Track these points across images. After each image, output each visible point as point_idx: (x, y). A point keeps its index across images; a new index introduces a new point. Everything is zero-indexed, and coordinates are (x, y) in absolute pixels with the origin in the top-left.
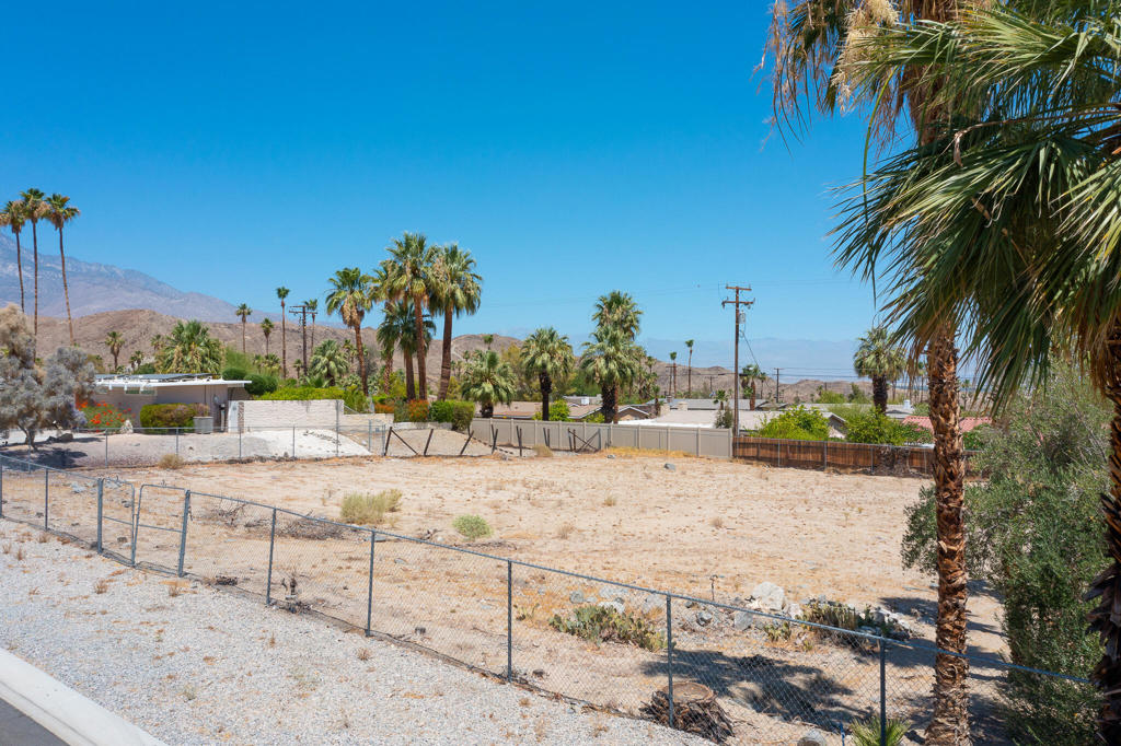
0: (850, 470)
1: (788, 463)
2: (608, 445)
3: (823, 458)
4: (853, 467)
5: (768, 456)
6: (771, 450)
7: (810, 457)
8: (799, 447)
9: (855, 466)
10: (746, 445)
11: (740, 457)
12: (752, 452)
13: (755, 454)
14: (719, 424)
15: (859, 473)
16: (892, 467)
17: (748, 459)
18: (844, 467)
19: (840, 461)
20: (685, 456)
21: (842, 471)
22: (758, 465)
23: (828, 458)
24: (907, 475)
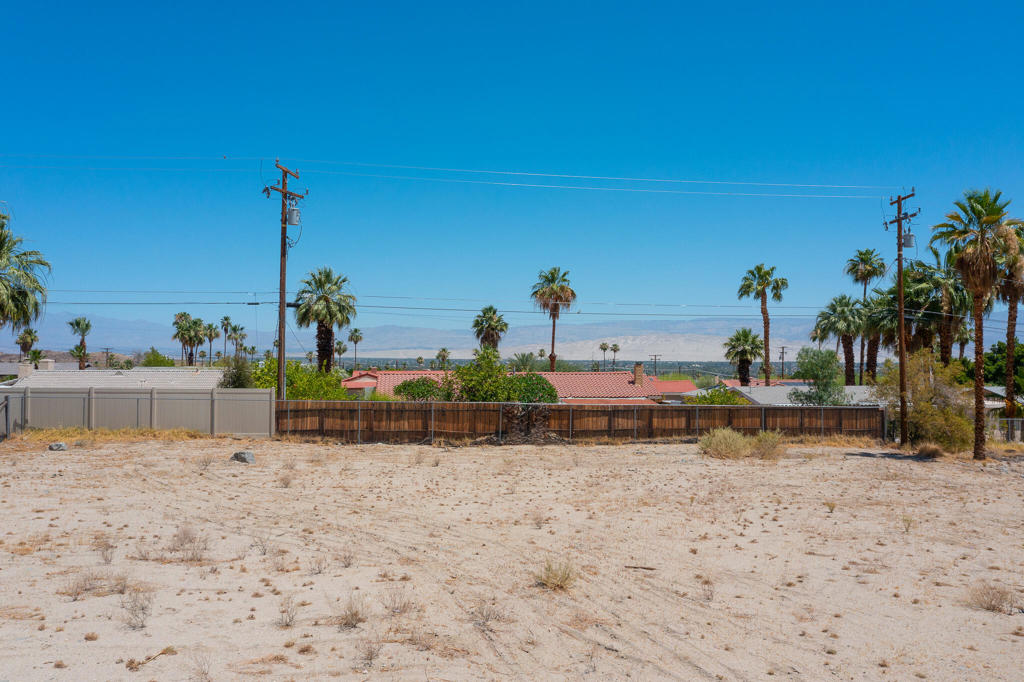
0: (468, 440)
1: (371, 437)
2: (22, 427)
3: (426, 426)
4: (470, 436)
5: (338, 427)
6: (342, 418)
7: (405, 425)
8: (389, 411)
9: (473, 434)
10: (299, 413)
11: (294, 432)
12: (310, 423)
13: (316, 426)
14: (223, 385)
15: (481, 443)
16: (527, 432)
17: (306, 434)
18: (459, 437)
19: (450, 428)
20: (193, 437)
21: (458, 443)
22: (327, 443)
23: (433, 426)
24: (548, 441)
